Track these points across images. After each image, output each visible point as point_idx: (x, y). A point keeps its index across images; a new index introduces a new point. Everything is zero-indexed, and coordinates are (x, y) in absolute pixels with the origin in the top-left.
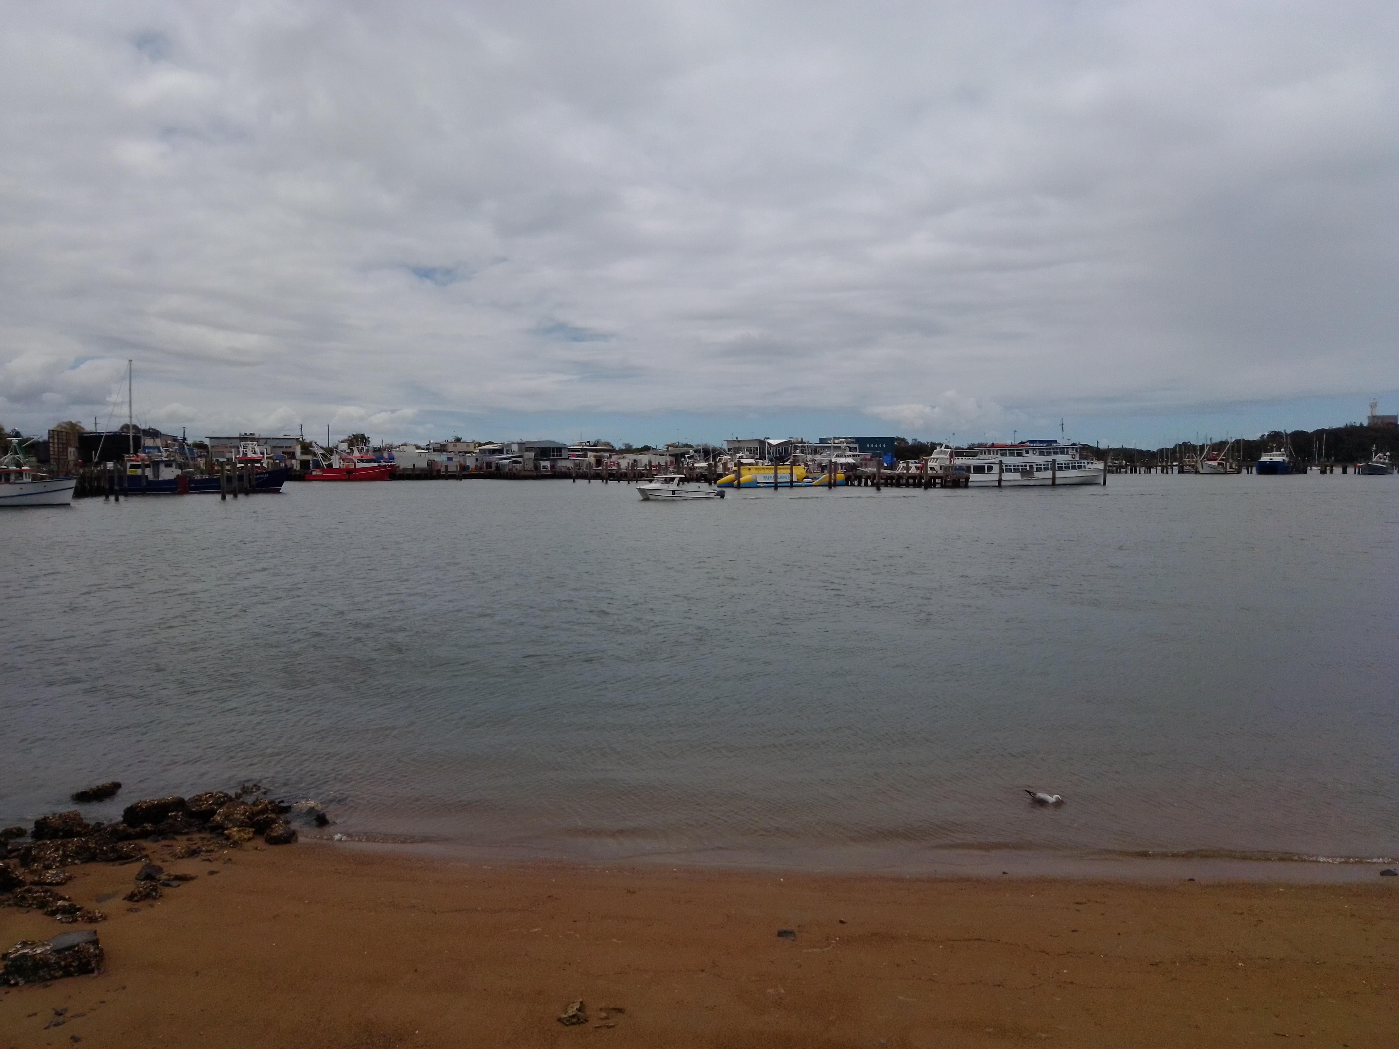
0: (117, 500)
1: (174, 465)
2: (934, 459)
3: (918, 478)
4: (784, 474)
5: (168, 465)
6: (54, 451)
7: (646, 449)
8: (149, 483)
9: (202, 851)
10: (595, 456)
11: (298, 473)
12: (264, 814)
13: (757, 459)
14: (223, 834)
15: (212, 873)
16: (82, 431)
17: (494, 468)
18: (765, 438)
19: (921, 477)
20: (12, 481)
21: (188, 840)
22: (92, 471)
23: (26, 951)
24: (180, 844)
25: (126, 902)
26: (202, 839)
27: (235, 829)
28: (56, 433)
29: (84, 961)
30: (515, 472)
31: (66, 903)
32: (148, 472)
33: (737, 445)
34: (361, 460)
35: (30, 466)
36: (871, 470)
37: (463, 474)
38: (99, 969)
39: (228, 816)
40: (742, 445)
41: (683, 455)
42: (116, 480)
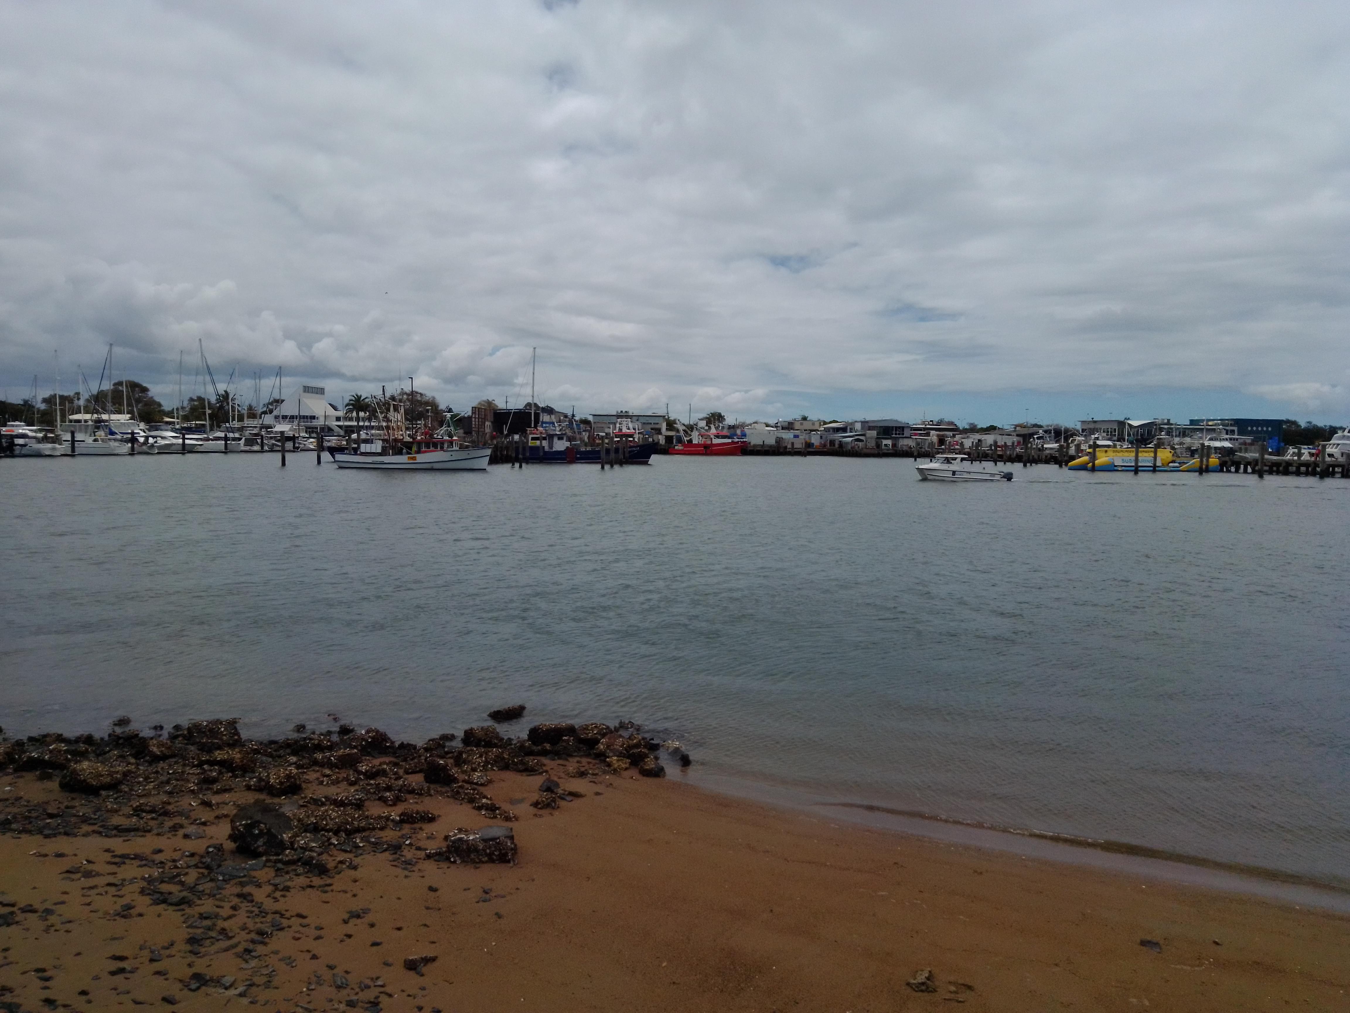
0: (521, 467)
1: (565, 439)
2: (1334, 445)
3: (1313, 465)
4: (1146, 457)
5: (560, 438)
6: (475, 425)
7: (992, 429)
8: (545, 453)
9: (588, 773)
10: (938, 436)
11: (663, 447)
12: (638, 748)
13: (1114, 441)
14: (605, 761)
15: (597, 794)
16: (496, 408)
17: (837, 446)
18: (1126, 419)
19: (1316, 464)
20: (445, 449)
21: (578, 762)
22: (503, 442)
23: (463, 836)
24: (572, 765)
25: (532, 808)
26: (589, 763)
27: (615, 758)
28: (477, 409)
29: (503, 852)
30: (858, 450)
31: (489, 802)
32: (545, 443)
33: (1092, 426)
34: (717, 436)
35: (458, 437)
36: (1252, 455)
37: (808, 450)
38: (514, 861)
39: (610, 746)
40: (1098, 426)
41: (1031, 435)
42: (521, 450)
